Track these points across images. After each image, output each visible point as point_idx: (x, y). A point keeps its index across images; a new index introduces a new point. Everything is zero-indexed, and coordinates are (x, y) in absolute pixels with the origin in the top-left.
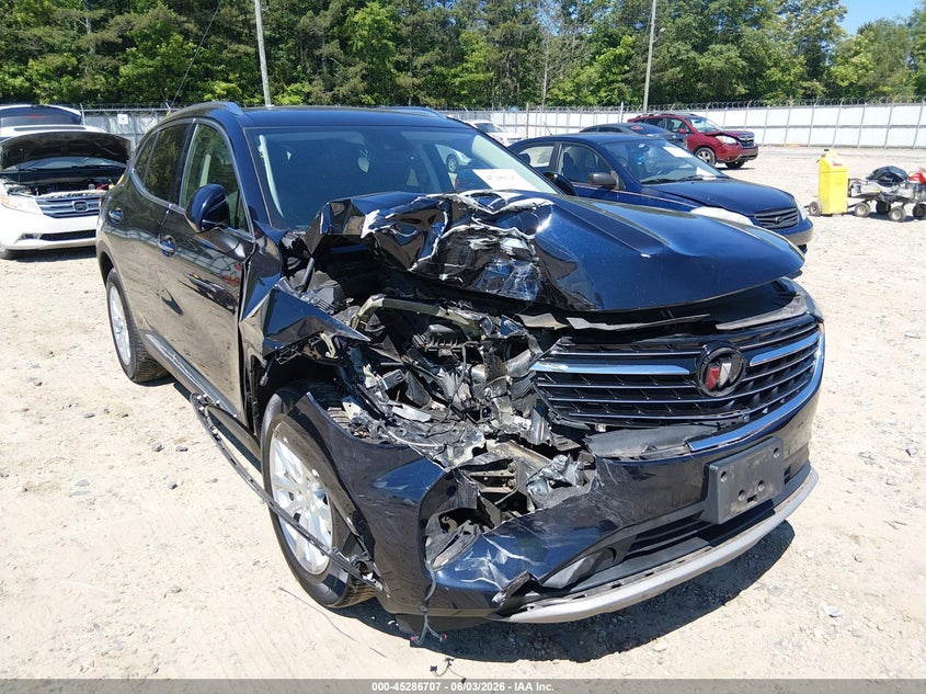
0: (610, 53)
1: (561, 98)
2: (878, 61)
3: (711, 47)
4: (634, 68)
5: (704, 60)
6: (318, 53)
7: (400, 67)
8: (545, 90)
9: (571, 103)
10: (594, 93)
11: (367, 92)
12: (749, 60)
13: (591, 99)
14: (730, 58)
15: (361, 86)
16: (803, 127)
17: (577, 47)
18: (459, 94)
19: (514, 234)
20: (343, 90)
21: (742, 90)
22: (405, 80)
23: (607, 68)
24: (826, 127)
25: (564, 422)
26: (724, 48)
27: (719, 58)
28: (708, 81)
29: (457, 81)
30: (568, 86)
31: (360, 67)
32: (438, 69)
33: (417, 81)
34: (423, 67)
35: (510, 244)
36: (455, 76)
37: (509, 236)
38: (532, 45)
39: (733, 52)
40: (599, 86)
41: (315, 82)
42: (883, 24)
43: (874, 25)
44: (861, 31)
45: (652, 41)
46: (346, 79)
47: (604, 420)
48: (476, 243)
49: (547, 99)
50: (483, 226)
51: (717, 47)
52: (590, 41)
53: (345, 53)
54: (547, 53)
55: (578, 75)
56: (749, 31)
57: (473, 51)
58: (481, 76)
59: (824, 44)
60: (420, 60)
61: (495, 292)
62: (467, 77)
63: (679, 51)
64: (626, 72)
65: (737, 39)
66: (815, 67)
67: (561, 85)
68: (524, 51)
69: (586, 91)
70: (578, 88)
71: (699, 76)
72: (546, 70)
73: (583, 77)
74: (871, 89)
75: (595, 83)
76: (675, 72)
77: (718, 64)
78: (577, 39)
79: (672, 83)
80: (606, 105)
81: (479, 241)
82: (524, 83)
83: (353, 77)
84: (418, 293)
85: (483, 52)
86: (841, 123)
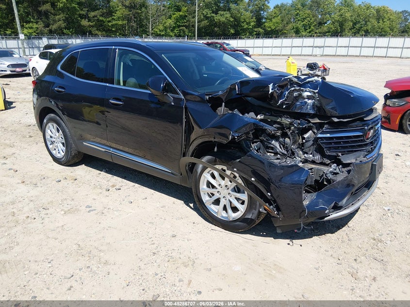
0: (178, 14)
1: (159, 33)
2: (283, 21)
3: (219, 12)
4: (188, 21)
5: (217, 18)
6: (40, 9)
7: (82, 17)
8: (151, 29)
9: (163, 35)
10: (172, 31)
11: (65, 28)
12: (234, 18)
13: (171, 34)
14: (227, 18)
15: (63, 25)
16: (260, 47)
17: (163, 10)
18: (111, 30)
19: (307, 90)
20: (54, 27)
21: (232, 31)
22: (85, 23)
23: (177, 20)
24: (268, 47)
25: (329, 154)
26: (225, 13)
27: (223, 17)
28: (219, 27)
29: (110, 24)
30: (161, 27)
31: (62, 16)
32: (101, 18)
33: (91, 24)
34: (93, 17)
35: (306, 94)
36: (109, 22)
37: (306, 91)
38: (143, 9)
39: (228, 15)
40: (174, 28)
41: (39, 23)
42: (283, 5)
43: (279, 5)
44: (274, 8)
45: (197, 9)
46: (55, 22)
47: (340, 152)
48: (295, 94)
49: (152, 33)
50: (299, 88)
51: (222, 13)
52: (169, 8)
53: (54, 9)
54: (150, 12)
55: (165, 23)
56: (232, 6)
57: (117, 11)
58: (120, 23)
59: (262, 12)
60: (92, 14)
61: (299, 111)
62: (114, 22)
63: (207, 13)
64: (185, 22)
65: (229, 10)
66: (259, 22)
67: (158, 27)
68: (140, 12)
69: (169, 30)
70: (166, 28)
71: (216, 25)
72: (151, 20)
73: (167, 24)
74: (281, 31)
75: (172, 26)
76: (205, 23)
77: (223, 19)
78: (163, 7)
79: (205, 27)
80: (178, 37)
81: (296, 93)
82: (141, 26)
83: (59, 21)
84: (273, 113)
85: (121, 11)
86: (274, 46)
